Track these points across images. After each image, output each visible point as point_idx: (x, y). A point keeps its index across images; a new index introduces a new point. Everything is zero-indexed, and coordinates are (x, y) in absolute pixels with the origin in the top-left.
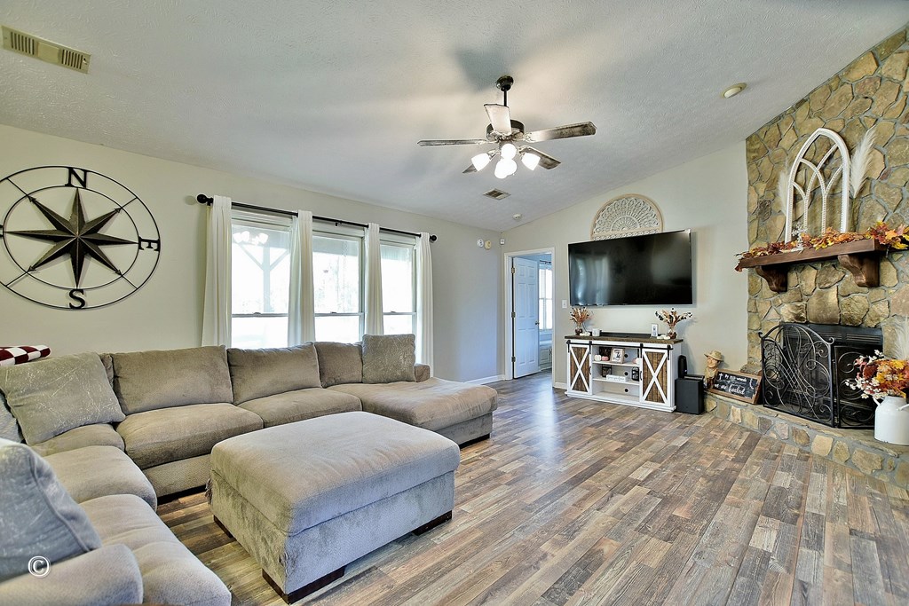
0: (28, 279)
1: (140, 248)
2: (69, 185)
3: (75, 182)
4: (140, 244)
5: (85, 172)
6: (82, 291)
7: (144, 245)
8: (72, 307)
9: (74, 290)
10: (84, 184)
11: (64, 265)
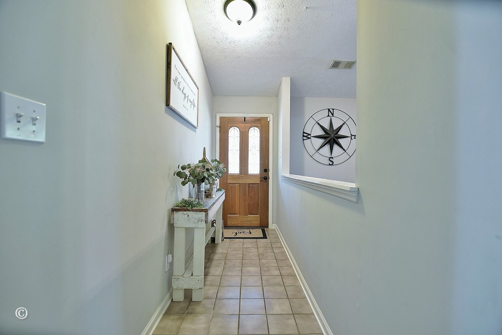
0: (317, 154)
1: (351, 139)
2: (328, 116)
3: (330, 115)
4: (351, 137)
5: (333, 109)
6: (332, 158)
7: (353, 137)
8: (330, 164)
9: (330, 158)
10: (333, 114)
11: (327, 148)
